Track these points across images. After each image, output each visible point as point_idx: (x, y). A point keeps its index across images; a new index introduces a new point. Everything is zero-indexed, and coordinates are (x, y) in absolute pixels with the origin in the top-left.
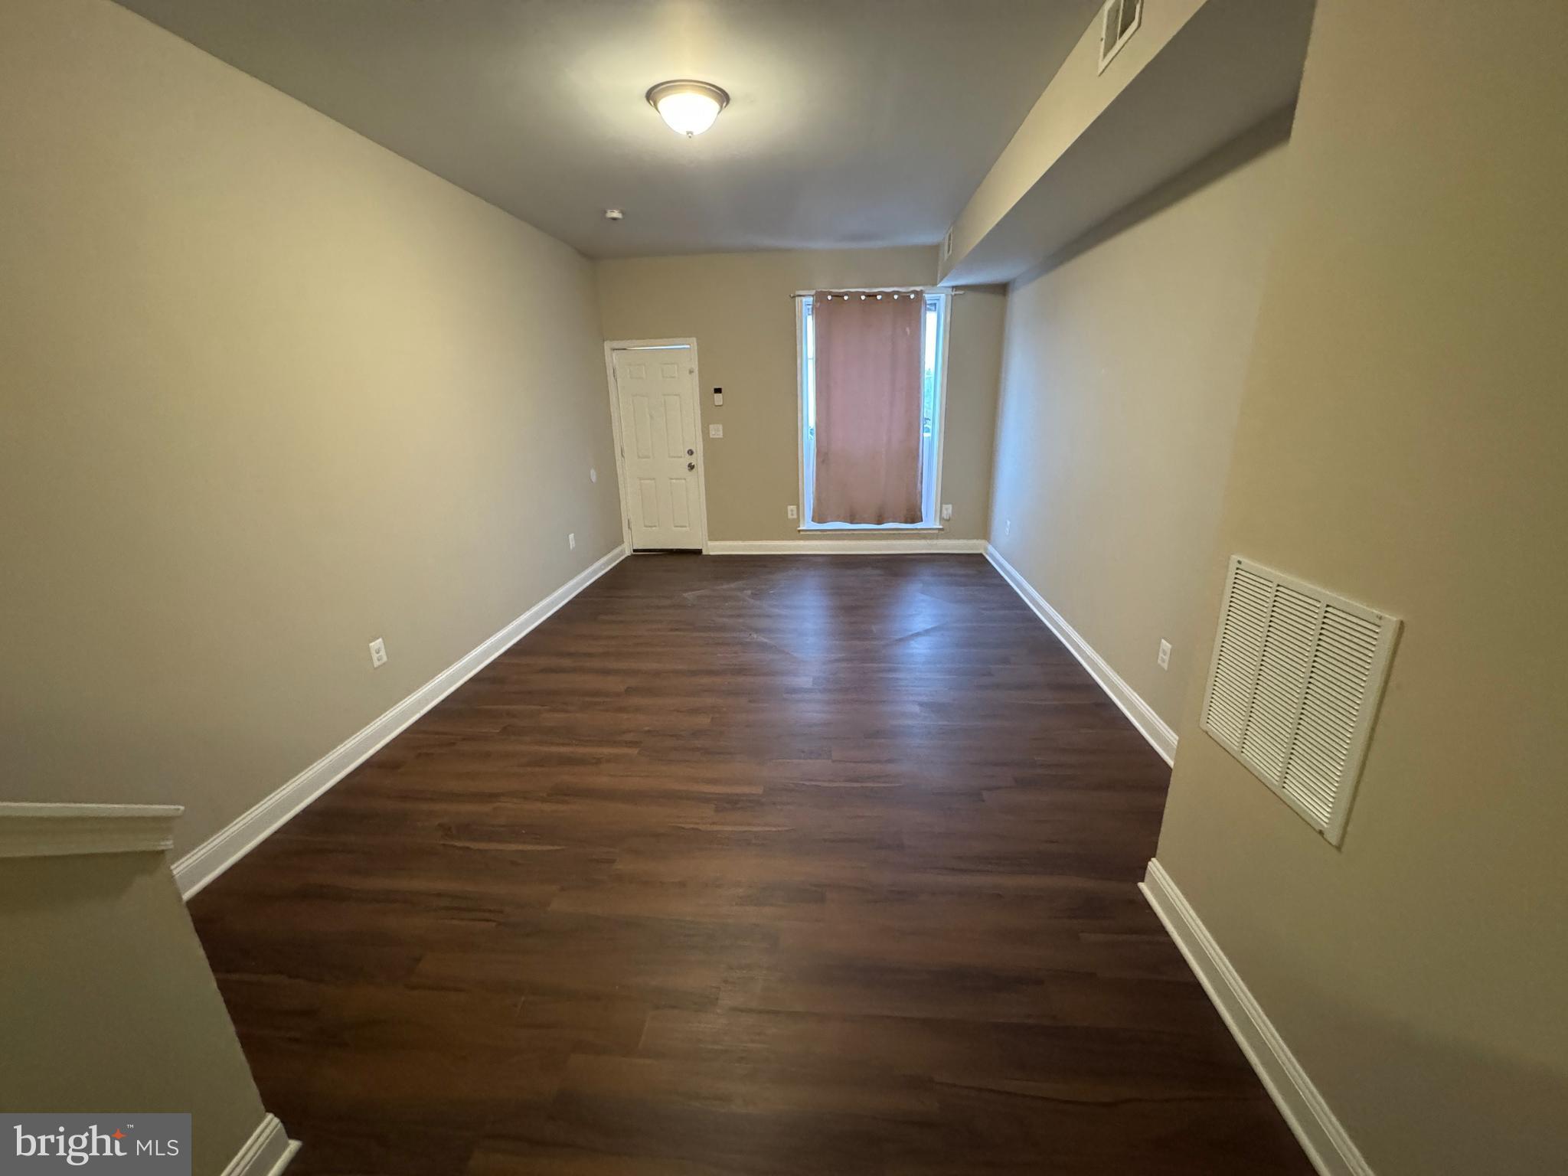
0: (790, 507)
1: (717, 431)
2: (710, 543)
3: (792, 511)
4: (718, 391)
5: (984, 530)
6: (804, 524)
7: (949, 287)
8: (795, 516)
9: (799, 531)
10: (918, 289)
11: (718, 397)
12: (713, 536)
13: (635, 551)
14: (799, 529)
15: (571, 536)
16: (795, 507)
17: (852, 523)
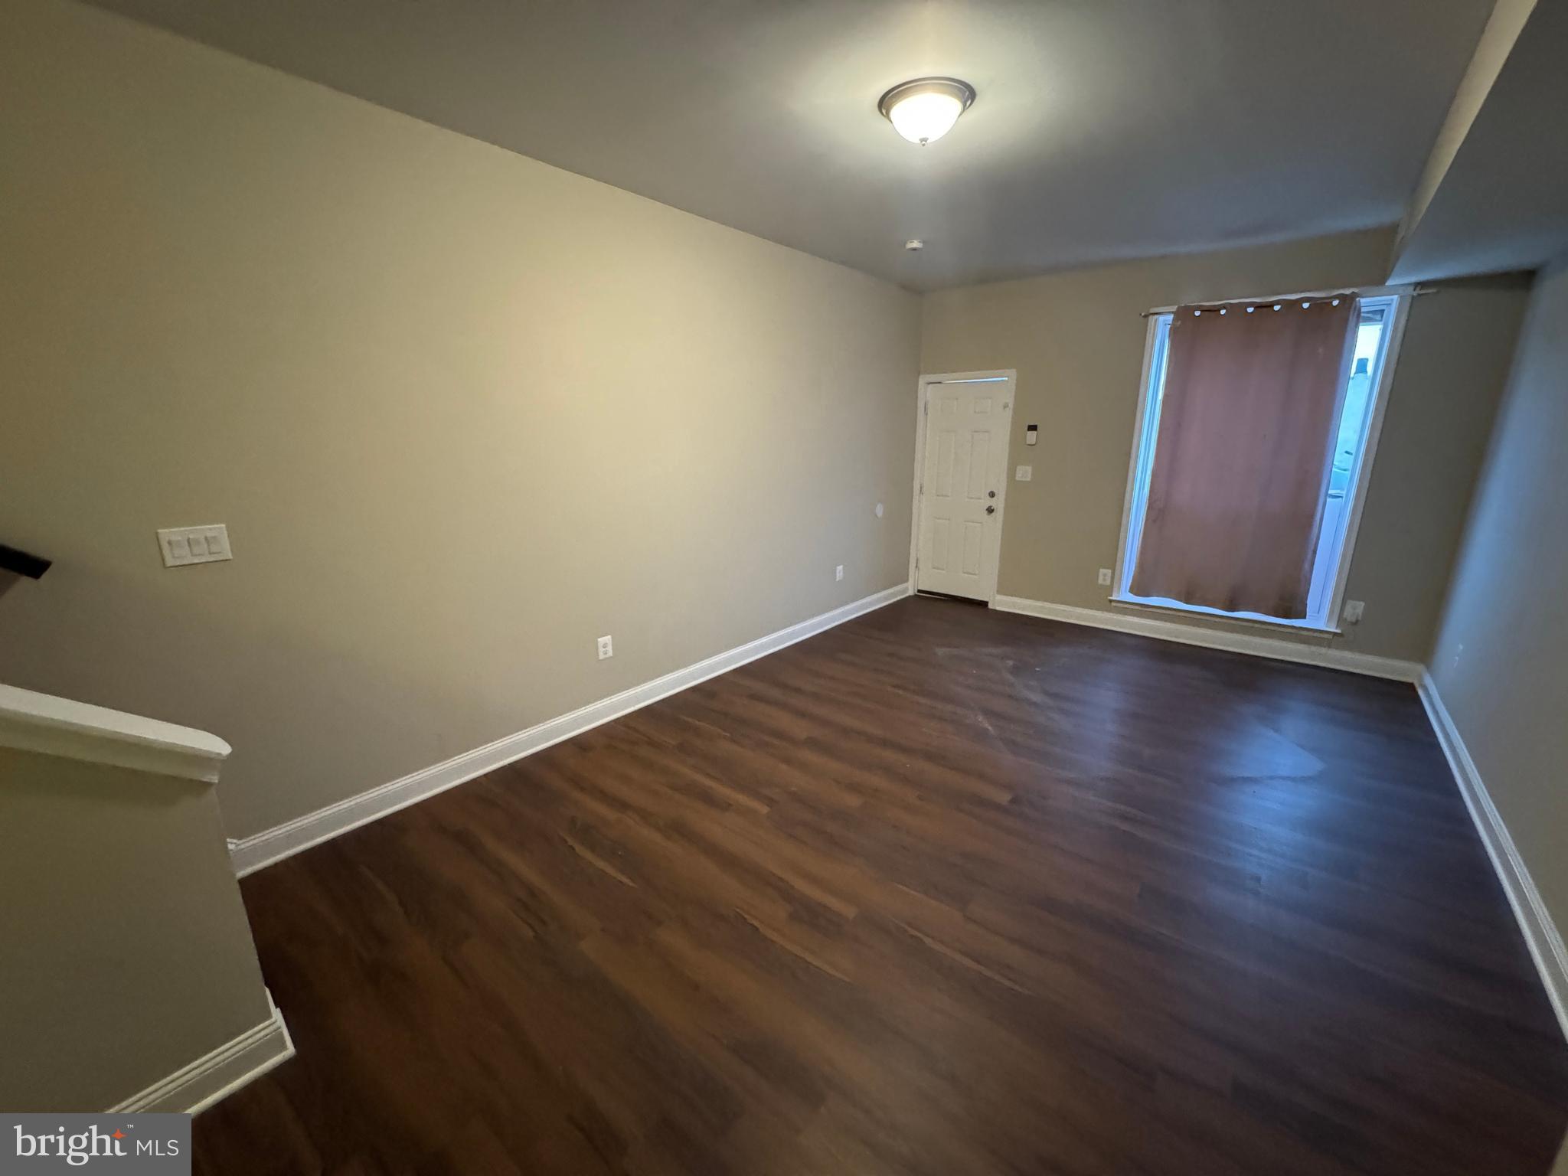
0: (1102, 571)
1: (1024, 473)
2: (999, 597)
3: (1105, 575)
4: (1033, 428)
5: (1424, 649)
6: (1118, 593)
7: (1409, 284)
8: (1108, 582)
9: (1111, 601)
10: (1348, 292)
11: (1032, 436)
12: (1002, 589)
13: (919, 591)
14: (1111, 598)
15: (840, 568)
16: (1110, 571)
17: (1187, 602)
